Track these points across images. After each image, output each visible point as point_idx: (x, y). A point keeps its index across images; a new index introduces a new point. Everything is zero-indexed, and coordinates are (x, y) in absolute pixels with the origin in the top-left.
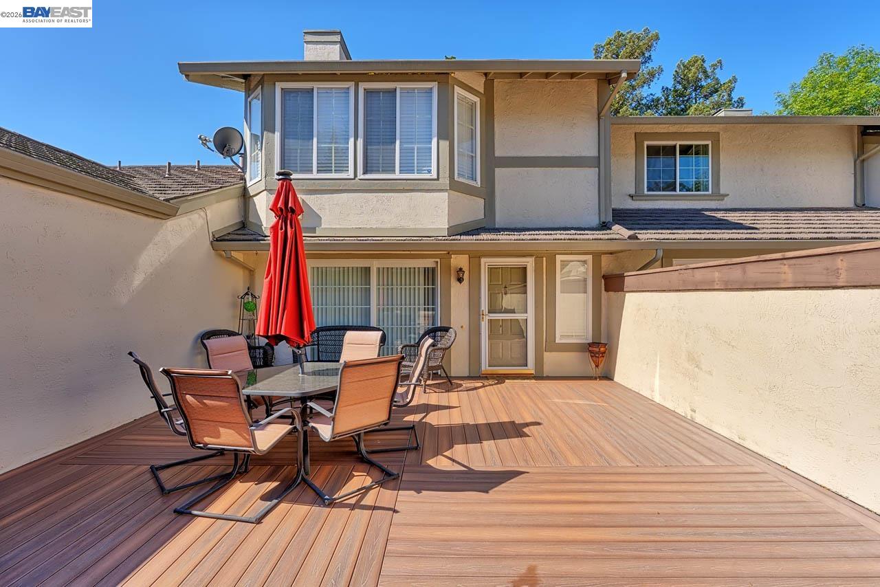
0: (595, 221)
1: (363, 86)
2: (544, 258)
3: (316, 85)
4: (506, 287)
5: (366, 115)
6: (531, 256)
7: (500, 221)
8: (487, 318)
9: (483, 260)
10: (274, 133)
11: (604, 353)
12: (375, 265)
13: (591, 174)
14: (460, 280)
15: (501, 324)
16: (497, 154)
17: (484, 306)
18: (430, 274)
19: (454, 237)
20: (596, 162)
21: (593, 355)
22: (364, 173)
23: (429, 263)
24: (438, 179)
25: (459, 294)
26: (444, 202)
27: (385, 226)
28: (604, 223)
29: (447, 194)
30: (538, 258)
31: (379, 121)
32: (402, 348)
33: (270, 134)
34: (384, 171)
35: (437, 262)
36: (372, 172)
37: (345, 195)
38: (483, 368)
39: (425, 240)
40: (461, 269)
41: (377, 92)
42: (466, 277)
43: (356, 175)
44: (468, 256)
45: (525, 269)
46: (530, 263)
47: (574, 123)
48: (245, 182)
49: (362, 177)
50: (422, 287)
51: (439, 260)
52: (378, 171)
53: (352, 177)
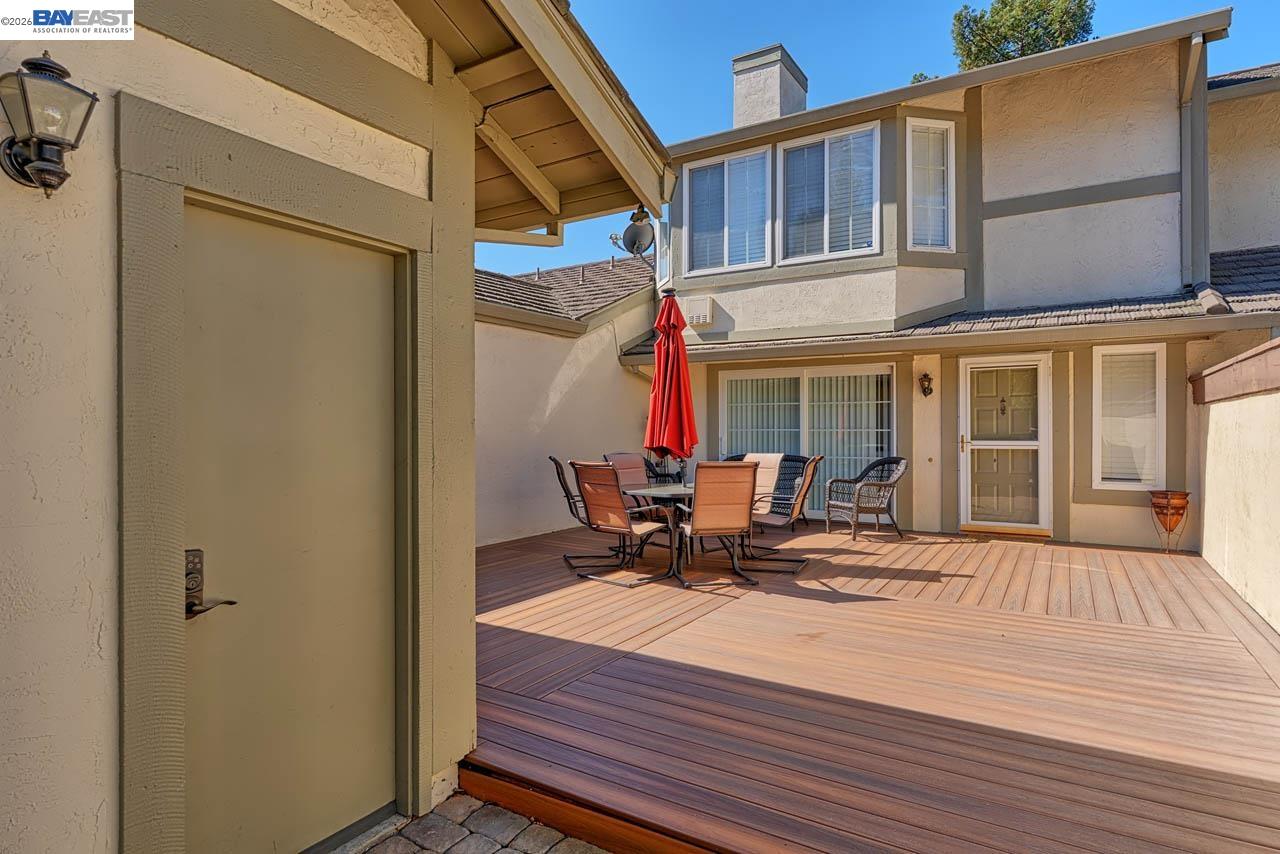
0: (1174, 285)
1: (781, 147)
2: (1071, 354)
3: (726, 158)
4: (1003, 401)
5: (786, 182)
6: (1045, 349)
7: (990, 301)
8: (968, 448)
9: (962, 361)
10: (681, 227)
11: (1183, 508)
12: (806, 374)
13: (1165, 205)
14: (927, 392)
15: (995, 456)
16: (986, 199)
17: (965, 428)
18: (883, 384)
19: (902, 332)
20: (1173, 183)
21: (1160, 510)
22: (784, 258)
23: (881, 369)
24: (881, 253)
25: (925, 413)
26: (891, 284)
27: (810, 323)
28: (1190, 286)
29: (894, 272)
30: (1059, 351)
31: (803, 187)
32: (831, 483)
33: (678, 230)
34: (810, 252)
35: (892, 367)
36: (794, 254)
37: (760, 289)
38: (963, 522)
39: (862, 339)
40: (926, 376)
41: (801, 149)
42: (936, 385)
43: (773, 262)
44: (939, 355)
45: (1034, 371)
46: (1044, 362)
47: (1130, 125)
48: (655, 284)
49: (782, 263)
50: (873, 403)
51: (894, 364)
52: (801, 253)
53: (769, 264)
